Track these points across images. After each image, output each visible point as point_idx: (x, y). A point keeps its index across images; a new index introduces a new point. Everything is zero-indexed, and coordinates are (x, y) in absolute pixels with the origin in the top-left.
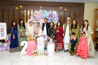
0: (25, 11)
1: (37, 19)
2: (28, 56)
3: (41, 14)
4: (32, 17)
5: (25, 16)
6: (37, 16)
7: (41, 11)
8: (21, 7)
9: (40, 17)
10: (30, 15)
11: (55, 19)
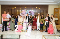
0: (17, 10)
2: (18, 32)
3: (25, 12)
4: (20, 13)
5: (17, 12)
6: (23, 13)
7: (25, 10)
8: (15, 7)
9: (25, 13)
10: (20, 12)
11: (32, 14)
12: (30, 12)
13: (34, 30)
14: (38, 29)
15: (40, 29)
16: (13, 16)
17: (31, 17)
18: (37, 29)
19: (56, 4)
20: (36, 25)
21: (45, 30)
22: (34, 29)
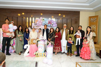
0: (27, 18)
1: (38, 25)
4: (33, 24)
5: (27, 21)
6: (38, 23)
7: (41, 18)
8: (23, 14)
9: (40, 24)
10: (32, 22)
12: (49, 23)
13: (57, 53)
14: (63, 52)
15: (66, 52)
16: (20, 28)
17: (52, 30)
18: (61, 51)
19: (92, 9)
20: (60, 45)
21: (76, 53)
22: (57, 51)
